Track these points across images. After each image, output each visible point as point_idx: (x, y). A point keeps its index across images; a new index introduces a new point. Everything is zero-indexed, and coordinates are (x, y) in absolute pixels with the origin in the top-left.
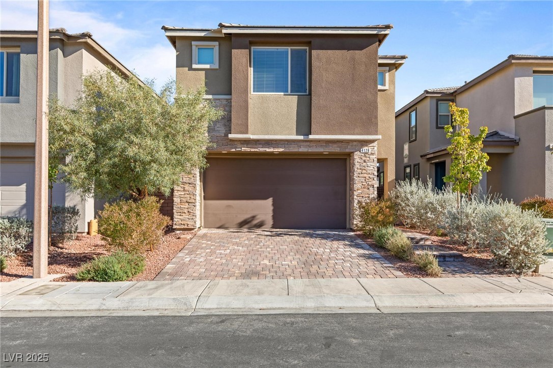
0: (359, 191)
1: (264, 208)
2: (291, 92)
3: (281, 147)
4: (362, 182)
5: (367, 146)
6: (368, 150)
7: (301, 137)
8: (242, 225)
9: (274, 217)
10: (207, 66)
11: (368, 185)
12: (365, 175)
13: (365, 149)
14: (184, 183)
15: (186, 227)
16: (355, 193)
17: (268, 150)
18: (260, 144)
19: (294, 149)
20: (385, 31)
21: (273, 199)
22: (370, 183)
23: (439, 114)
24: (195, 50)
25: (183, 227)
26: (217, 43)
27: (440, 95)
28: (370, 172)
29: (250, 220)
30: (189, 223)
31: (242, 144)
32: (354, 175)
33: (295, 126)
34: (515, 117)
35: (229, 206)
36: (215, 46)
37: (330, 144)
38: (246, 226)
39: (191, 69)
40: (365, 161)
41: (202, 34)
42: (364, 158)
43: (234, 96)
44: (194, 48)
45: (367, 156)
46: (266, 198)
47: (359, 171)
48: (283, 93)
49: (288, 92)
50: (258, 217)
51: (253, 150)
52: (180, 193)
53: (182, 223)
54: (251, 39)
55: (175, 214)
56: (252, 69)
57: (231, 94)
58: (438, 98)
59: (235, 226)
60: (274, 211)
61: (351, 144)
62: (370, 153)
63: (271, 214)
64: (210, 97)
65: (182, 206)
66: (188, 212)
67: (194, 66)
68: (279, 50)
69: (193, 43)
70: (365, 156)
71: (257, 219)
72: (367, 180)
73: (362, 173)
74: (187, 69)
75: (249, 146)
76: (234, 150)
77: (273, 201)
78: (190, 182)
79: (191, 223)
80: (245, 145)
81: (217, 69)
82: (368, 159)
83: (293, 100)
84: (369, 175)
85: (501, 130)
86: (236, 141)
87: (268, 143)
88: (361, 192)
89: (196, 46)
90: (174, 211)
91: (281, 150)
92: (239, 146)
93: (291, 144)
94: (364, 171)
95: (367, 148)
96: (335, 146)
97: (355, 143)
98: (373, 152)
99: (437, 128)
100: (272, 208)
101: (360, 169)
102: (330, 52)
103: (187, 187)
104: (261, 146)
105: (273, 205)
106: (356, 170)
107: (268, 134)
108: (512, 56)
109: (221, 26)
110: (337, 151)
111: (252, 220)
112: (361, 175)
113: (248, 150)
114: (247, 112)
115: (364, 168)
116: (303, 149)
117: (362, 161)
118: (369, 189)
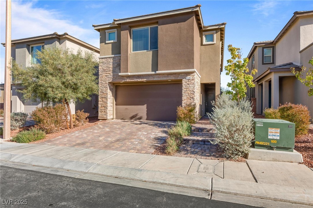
0: (185, 101)
1: (142, 110)
2: (150, 50)
3: (145, 79)
4: (187, 96)
5: (189, 75)
6: (190, 78)
7: (153, 73)
8: (132, 118)
9: (147, 114)
10: (112, 41)
11: (190, 97)
12: (189, 92)
13: (188, 77)
14: (102, 98)
15: (103, 118)
16: (183, 102)
17: (139, 80)
18: (135, 77)
19: (151, 79)
20: (196, 9)
21: (147, 105)
22: (191, 96)
23: (264, 56)
24: (107, 34)
25: (102, 118)
26: (116, 30)
27: (264, 45)
28: (191, 90)
29: (135, 116)
30: (104, 117)
31: (127, 78)
32: (182, 92)
33: (151, 67)
34: (301, 52)
35: (126, 109)
36: (115, 31)
37: (169, 76)
38: (134, 119)
39: (106, 44)
40: (188, 84)
41: (108, 26)
42: (188, 82)
43: (122, 55)
44: (107, 33)
45: (190, 81)
46: (143, 105)
47: (185, 90)
48: (146, 51)
49: (148, 50)
50: (139, 114)
51: (132, 80)
52: (101, 102)
53: (102, 116)
54: (129, 25)
55: (99, 112)
56: (132, 40)
57: (120, 54)
58: (263, 47)
59: (129, 119)
60: (147, 111)
61: (180, 75)
62: (191, 80)
63: (146, 112)
64: (113, 56)
65: (102, 109)
66: (104, 111)
67: (107, 42)
68: (145, 29)
69: (106, 31)
70: (188, 81)
71: (139, 115)
72: (189, 95)
73: (187, 91)
74: (104, 43)
75: (130, 79)
76: (123, 81)
77: (147, 106)
78: (105, 97)
79: (105, 117)
80: (128, 78)
81: (116, 42)
82: (190, 82)
83: (150, 53)
84: (191, 92)
85: (294, 62)
86: (124, 76)
87: (139, 76)
88: (186, 101)
89: (108, 32)
90: (99, 111)
91: (145, 80)
92: (126, 79)
93: (150, 77)
94: (188, 90)
95: (189, 77)
96: (172, 76)
97: (183, 74)
98: (193, 79)
99: (262, 64)
100: (146, 110)
101: (186, 88)
102: (167, 25)
103: (104, 99)
104: (136, 78)
105: (147, 108)
106: (183, 89)
107: (138, 72)
108: (297, 12)
109: (114, 20)
110: (173, 79)
111: (136, 116)
112: (186, 92)
113: (130, 80)
114: (128, 62)
115: (188, 88)
116: (156, 79)
117: (187, 84)
118: (190, 99)
